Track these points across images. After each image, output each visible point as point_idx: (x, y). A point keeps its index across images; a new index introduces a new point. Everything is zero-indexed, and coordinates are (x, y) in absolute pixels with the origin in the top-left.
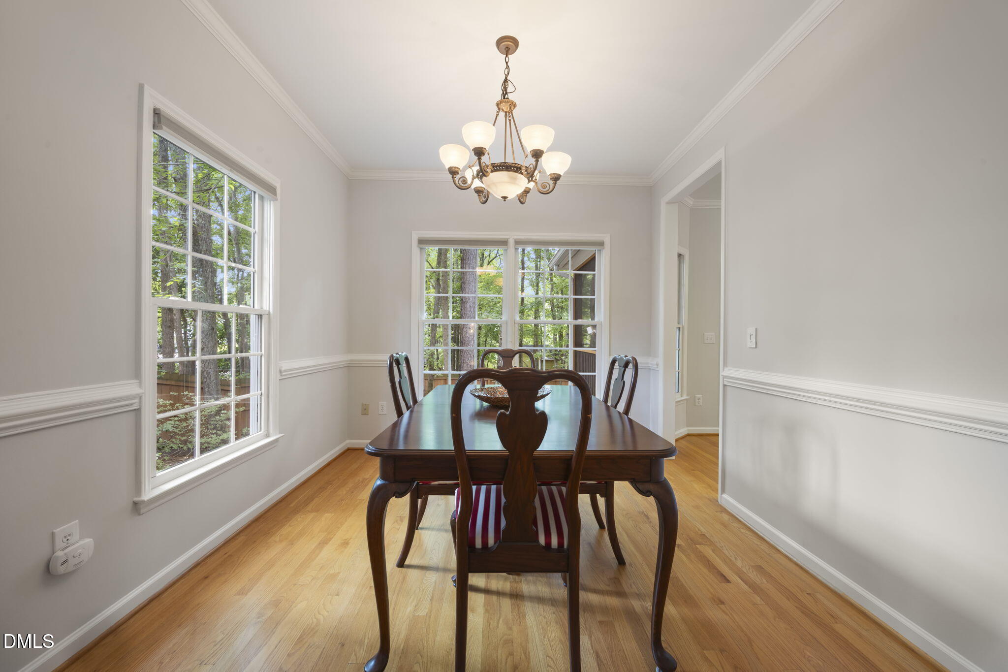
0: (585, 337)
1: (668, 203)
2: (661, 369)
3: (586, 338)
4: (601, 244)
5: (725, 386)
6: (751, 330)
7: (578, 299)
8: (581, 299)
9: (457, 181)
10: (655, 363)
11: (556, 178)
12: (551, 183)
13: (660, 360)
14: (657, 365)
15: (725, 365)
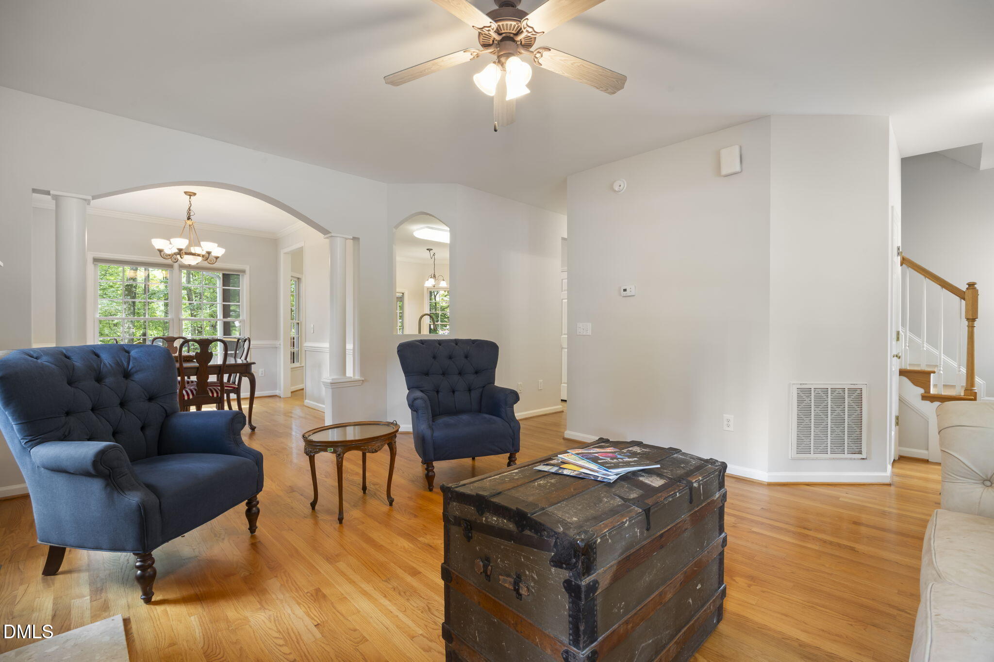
0: (234, 328)
1: (285, 253)
2: (282, 347)
3: (234, 330)
4: (244, 272)
5: (305, 351)
6: (312, 326)
7: (226, 289)
8: (229, 289)
9: (162, 255)
10: (278, 343)
11: (217, 258)
12: (215, 259)
13: (281, 342)
14: (280, 345)
15: (305, 341)
